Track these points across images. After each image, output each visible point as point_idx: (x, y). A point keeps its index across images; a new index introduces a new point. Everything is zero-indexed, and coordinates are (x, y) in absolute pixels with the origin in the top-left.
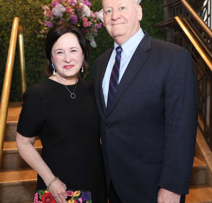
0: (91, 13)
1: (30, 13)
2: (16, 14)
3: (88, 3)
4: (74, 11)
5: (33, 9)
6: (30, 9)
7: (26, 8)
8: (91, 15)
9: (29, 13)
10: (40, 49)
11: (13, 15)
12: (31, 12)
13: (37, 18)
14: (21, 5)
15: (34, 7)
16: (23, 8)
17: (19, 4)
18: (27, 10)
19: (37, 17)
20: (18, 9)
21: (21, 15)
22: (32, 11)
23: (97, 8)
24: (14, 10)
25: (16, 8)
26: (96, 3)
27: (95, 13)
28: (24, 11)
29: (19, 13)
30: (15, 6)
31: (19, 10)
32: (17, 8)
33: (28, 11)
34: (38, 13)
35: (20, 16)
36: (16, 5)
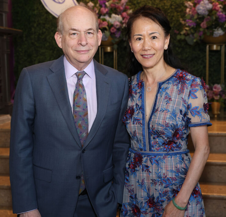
1: (171, 10)
4: (222, 7)
5: (174, 5)
6: (171, 5)
9: (169, 9)
10: (179, 51)
12: (172, 9)
13: (178, 15)
15: (175, 3)
16: (163, 5)
18: (167, 6)
19: (179, 14)
22: (173, 7)
25: (155, 5)
28: (164, 8)
32: (156, 4)
33: (168, 7)
34: (180, 10)
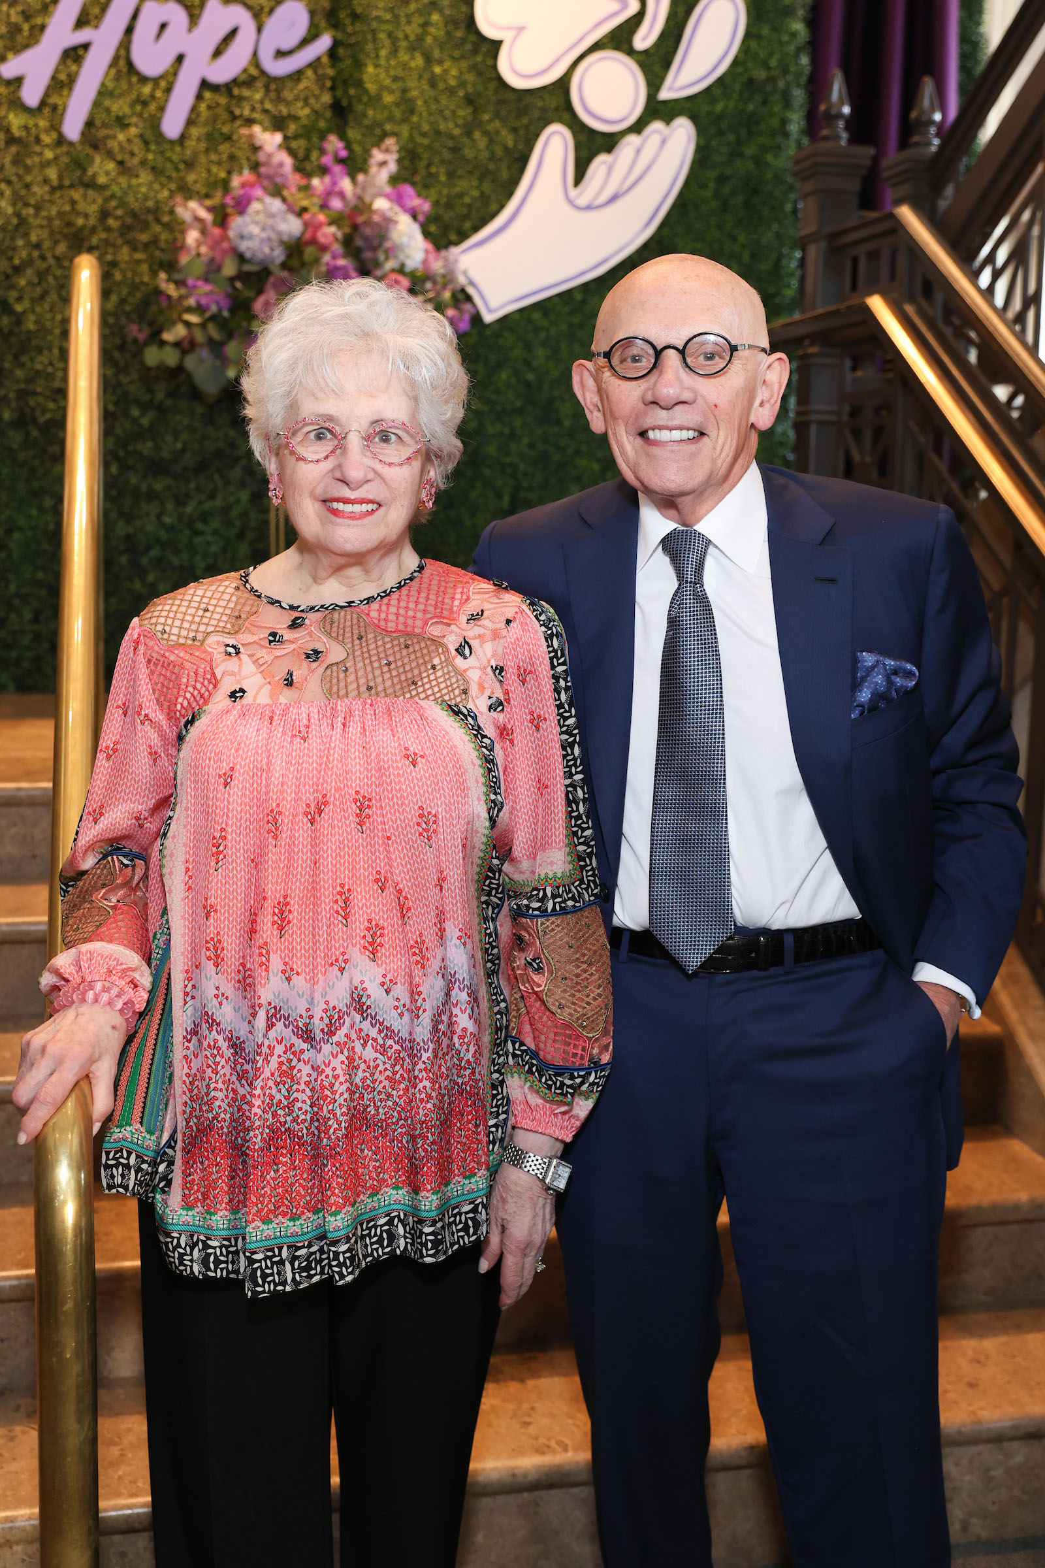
0: (427, 251)
1: (103, 235)
2: (26, 235)
3: (411, 198)
4: (339, 235)
5: (119, 212)
6: (104, 214)
7: (81, 206)
8: (425, 262)
9: (93, 230)
10: (145, 422)
11: (13, 239)
12: (108, 229)
13: (138, 262)
14: (54, 189)
15: (122, 204)
16: (68, 208)
17: (46, 181)
18: (86, 216)
19: (139, 256)
20: (38, 208)
21: (56, 242)
22: (111, 222)
23: (446, 229)
24: (18, 215)
25: (27, 205)
26: (443, 200)
27: (443, 253)
28: (70, 224)
29: (45, 233)
30: (23, 192)
31: (44, 213)
32: (32, 201)
33: (92, 221)
34: (144, 237)
35: (47, 244)
36: (27, 186)
